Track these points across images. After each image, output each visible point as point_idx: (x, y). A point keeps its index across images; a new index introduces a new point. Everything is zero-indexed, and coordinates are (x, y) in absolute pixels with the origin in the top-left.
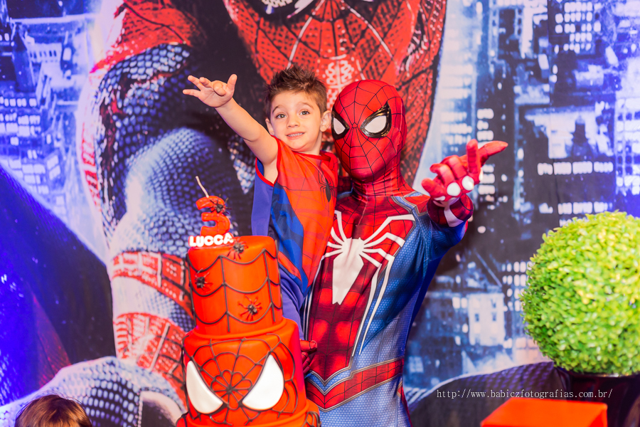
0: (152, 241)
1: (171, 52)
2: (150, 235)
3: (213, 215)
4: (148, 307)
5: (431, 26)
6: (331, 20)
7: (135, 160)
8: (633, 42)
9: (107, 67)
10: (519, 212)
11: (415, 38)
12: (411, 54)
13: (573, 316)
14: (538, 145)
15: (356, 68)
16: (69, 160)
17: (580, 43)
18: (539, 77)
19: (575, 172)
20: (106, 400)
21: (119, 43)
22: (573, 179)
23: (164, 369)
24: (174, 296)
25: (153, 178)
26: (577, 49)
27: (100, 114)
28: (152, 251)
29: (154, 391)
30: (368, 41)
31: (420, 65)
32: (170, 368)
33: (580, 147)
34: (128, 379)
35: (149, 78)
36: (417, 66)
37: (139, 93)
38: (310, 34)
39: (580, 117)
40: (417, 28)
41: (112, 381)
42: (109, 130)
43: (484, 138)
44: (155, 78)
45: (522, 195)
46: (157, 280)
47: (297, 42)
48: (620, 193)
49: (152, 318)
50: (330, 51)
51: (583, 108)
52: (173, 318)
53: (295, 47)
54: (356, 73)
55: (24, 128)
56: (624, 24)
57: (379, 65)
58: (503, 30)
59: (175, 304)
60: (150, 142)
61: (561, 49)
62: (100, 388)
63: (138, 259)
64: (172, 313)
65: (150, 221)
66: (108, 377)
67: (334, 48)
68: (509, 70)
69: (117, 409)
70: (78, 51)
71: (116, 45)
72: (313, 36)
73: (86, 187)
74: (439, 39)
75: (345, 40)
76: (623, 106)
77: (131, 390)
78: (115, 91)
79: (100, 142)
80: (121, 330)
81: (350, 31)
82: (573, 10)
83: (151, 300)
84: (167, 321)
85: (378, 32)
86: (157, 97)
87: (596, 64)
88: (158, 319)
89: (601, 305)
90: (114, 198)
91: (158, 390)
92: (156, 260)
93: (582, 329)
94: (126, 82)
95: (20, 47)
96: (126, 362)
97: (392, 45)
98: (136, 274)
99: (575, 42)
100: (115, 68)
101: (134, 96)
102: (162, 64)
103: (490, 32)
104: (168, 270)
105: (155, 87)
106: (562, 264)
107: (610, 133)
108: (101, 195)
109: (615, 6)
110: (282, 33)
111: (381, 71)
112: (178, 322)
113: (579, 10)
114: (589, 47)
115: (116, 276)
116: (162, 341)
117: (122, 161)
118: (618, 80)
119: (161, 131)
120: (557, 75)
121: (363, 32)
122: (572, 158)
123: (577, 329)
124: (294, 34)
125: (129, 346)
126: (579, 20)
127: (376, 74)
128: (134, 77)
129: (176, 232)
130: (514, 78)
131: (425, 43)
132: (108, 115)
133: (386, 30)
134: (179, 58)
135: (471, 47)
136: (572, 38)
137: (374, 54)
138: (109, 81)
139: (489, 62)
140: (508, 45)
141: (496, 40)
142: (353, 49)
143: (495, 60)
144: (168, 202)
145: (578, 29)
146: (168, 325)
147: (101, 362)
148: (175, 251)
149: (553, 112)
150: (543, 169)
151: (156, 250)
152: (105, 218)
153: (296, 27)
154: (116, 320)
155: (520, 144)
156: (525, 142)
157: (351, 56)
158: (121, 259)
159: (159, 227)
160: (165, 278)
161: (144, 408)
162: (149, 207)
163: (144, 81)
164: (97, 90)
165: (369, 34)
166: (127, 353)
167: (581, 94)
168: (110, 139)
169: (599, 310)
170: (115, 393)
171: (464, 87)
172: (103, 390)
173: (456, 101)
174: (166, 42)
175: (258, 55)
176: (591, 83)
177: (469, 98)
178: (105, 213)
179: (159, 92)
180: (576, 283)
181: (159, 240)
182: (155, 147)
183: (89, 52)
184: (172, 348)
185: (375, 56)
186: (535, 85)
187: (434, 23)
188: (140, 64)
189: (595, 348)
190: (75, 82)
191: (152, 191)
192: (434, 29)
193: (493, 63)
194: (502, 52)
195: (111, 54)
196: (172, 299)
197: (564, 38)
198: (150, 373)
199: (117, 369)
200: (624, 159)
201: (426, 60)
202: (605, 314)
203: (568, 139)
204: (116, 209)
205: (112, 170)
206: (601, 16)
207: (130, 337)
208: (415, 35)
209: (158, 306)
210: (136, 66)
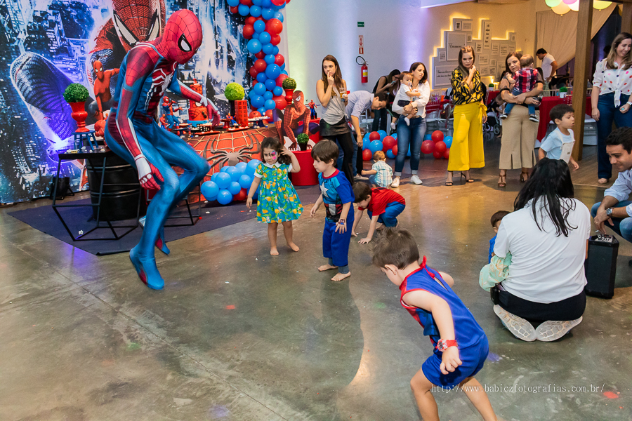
1: (108, 51)
9: (93, 53)
16: (84, 75)
21: (96, 47)
44: (105, 57)
55: (72, 66)
94: (98, 57)
95: (69, 45)
102: (106, 53)
138: (93, 56)
163: (102, 57)
164: (91, 58)
174: (107, 48)
188: (101, 53)
195: (94, 50)
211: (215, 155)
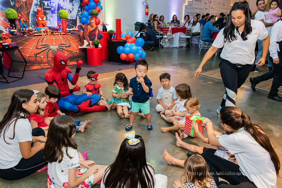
14: (44, 4)
19: (47, 8)
24: (4, 17)
32: (3, 26)
33: (48, 5)
43: (39, 3)
48: (52, 10)
51: (48, 1)
64: (3, 19)
76: (52, 2)
88: (1, 20)
107: (51, 4)
122: (47, 6)
129: (3, 10)
144: (2, 6)
146: (3, 21)
148: (3, 12)
149: (45, 1)
150: (45, 7)
155: (42, 4)
160: (2, 15)
184: (4, 23)
203: (47, 4)
209: (1, 18)
211: (43, 47)
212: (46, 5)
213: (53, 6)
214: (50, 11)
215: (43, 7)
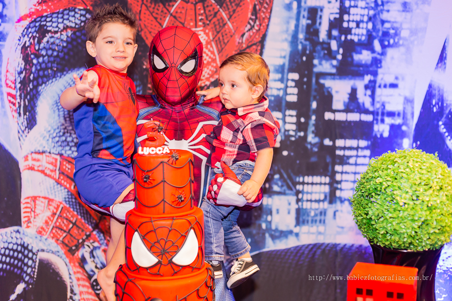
0: (54, 146)
1: (78, 13)
2: (52, 142)
3: (154, 133)
4: (48, 192)
5: (262, 14)
6: (194, 3)
7: (45, 88)
8: (391, 38)
9: (29, 19)
10: (310, 143)
11: (251, 21)
12: (247, 31)
13: (391, 213)
14: (326, 100)
15: (209, 38)
17: (358, 35)
18: (330, 55)
19: (349, 119)
20: (11, 257)
21: (39, 3)
22: (347, 124)
23: (57, 237)
24: (68, 186)
25: (58, 102)
26: (356, 39)
27: (21, 53)
28: (53, 153)
29: (48, 252)
30: (218, 20)
31: (253, 40)
32: (61, 236)
33: (353, 103)
34: (29, 243)
35: (60, 30)
36: (250, 40)
37: (52, 40)
38: (179, 11)
39: (354, 84)
40: (252, 15)
41: (16, 244)
42: (28, 65)
43: (292, 92)
44: (65, 31)
45: (313, 132)
46: (55, 174)
47: (169, 16)
48: (376, 135)
49: (50, 201)
50: (192, 24)
51: (357, 78)
52: (66, 201)
53: (167, 19)
54: (209, 40)
56: (387, 25)
57: (225, 37)
58: (309, 22)
59: (68, 192)
60: (58, 76)
61: (346, 38)
62: (8, 248)
63: (43, 158)
64: (65, 198)
65: (54, 132)
66: (14, 241)
67: (194, 22)
68: (312, 48)
69: (20, 264)
70: (8, 6)
71: (37, 5)
72: (181, 12)
73: (7, 104)
74: (267, 23)
75: (203, 17)
76: (382, 79)
77: (31, 251)
78: (34, 38)
79: (20, 73)
80: (26, 208)
81: (207, 12)
82: (355, 13)
83: (51, 188)
84: (61, 203)
85: (226, 14)
86: (65, 44)
87: (367, 49)
88: (54, 202)
89: (411, 207)
90: (27, 114)
91: (51, 252)
92: (56, 160)
93: (397, 221)
94: (43, 31)
96: (28, 231)
97: (235, 24)
98: (40, 169)
99: (355, 34)
100: (35, 21)
101: (48, 42)
102: (70, 21)
103: (301, 22)
104: (64, 167)
105: (64, 37)
106: (385, 180)
107: (373, 96)
108: (18, 111)
109: (382, 13)
110: (159, 8)
111: (226, 41)
112: (69, 204)
113: (359, 13)
114: (363, 38)
115: (24, 170)
116: (56, 217)
117: (36, 87)
118: (380, 61)
119: (66, 68)
120: (342, 55)
121: (216, 14)
122: (347, 110)
123: (393, 221)
124: (168, 10)
125: (32, 220)
126: (358, 20)
127: (222, 43)
128: (49, 29)
129: (72, 141)
130: (314, 54)
131: (257, 25)
132: (27, 53)
133: (231, 13)
134: (83, 19)
135: (287, 31)
136: (353, 31)
137: (222, 29)
138: (30, 30)
139: (299, 42)
140: (312, 32)
141: (304, 28)
142: (208, 24)
143: (303, 41)
144: (68, 119)
145: (358, 26)
146: (61, 206)
147: (9, 230)
148: (71, 154)
149: (337, 79)
150: (328, 116)
151: (57, 153)
152: (20, 127)
153: (169, 5)
154: (23, 200)
155: (315, 99)
156: (318, 97)
157: (206, 29)
158: (30, 158)
159: (60, 137)
160: (62, 173)
161: (39, 263)
162: (54, 122)
163: (56, 32)
164: (21, 36)
165: (220, 15)
166: (29, 225)
167: (356, 69)
168: (27, 71)
169: (409, 210)
170: (19, 252)
171: (281, 57)
172: (10, 250)
173: (275, 66)
174: (75, 6)
175: (141, 22)
176: (363, 62)
177: (284, 65)
178: (20, 124)
179: (67, 41)
180: (395, 192)
181: (59, 146)
182: (61, 79)
183: (16, 7)
184: (63, 222)
185: (223, 31)
186: (327, 60)
187: (264, 12)
188: (54, 20)
189: (403, 234)
190: (4, 28)
191: (57, 111)
192: (264, 16)
193: (301, 43)
194: (308, 36)
195: (33, 10)
196: (66, 188)
197: (348, 31)
198: (46, 239)
199: (21, 236)
200: (380, 113)
201: (257, 37)
202: (412, 213)
203: (346, 98)
204: (28, 122)
205: (28, 93)
206: (373, 19)
207: (32, 213)
208: (251, 19)
209: (55, 192)
210: (51, 21)
212: (340, 98)
213: (389, 108)
214: (363, 143)
215: (320, 117)
